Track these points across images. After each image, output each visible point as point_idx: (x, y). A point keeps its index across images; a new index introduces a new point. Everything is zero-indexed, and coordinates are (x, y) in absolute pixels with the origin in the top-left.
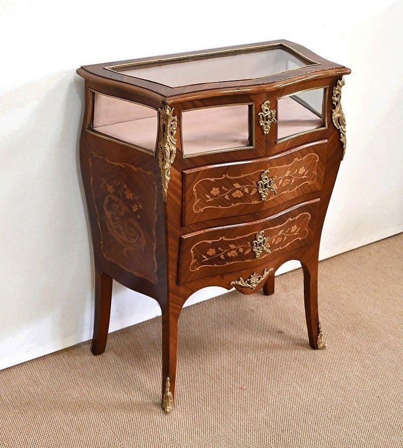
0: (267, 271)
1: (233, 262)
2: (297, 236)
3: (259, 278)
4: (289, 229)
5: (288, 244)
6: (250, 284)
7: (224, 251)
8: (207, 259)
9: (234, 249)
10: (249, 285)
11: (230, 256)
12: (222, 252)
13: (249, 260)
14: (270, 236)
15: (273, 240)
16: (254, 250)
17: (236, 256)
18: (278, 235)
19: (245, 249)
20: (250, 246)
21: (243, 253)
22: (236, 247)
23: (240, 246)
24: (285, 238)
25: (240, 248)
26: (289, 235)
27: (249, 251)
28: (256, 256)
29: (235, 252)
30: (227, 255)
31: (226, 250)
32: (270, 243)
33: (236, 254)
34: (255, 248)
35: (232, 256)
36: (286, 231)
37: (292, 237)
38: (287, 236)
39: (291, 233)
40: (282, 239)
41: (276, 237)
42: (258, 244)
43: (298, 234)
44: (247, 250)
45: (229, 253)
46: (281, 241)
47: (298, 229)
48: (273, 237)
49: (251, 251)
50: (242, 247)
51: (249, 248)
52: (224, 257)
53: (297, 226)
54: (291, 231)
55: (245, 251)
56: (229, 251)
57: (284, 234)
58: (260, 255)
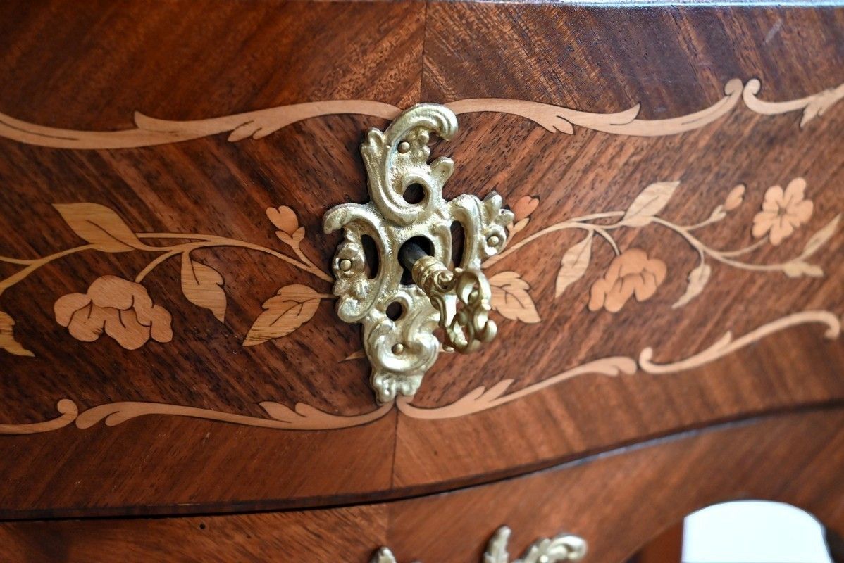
0: (516, 551)
1: (131, 410)
2: (806, 292)
4: (735, 197)
5: (724, 346)
9: (125, 266)
11: (84, 331)
13: (309, 417)
14: (528, 205)
15: (564, 250)
16: (350, 309)
17: (151, 339)
18: (621, 219)
19: (251, 280)
20: (304, 259)
21: (235, 320)
22: (142, 240)
23: (191, 240)
24: (696, 273)
25: (192, 257)
26: (735, 259)
27: (291, 315)
28: (379, 381)
29: (143, 300)
30: (51, 318)
31: (36, 264)
32: (532, 276)
33: (151, 326)
34: (363, 284)
35: (103, 334)
36: (708, 211)
37: (761, 288)
38: (714, 263)
39: (753, 239)
40: (668, 281)
41: (599, 229)
42: (388, 250)
43: (814, 279)
44: (275, 294)
45: (70, 292)
46: (657, 294)
47: (826, 233)
48: (573, 223)
49: (316, 314)
50: (210, 259)
51: (289, 283)
52: (17, 333)
53: (811, 194)
54: (758, 231)
55: (249, 307)
56: (74, 273)
57: (683, 230)
58: (417, 380)
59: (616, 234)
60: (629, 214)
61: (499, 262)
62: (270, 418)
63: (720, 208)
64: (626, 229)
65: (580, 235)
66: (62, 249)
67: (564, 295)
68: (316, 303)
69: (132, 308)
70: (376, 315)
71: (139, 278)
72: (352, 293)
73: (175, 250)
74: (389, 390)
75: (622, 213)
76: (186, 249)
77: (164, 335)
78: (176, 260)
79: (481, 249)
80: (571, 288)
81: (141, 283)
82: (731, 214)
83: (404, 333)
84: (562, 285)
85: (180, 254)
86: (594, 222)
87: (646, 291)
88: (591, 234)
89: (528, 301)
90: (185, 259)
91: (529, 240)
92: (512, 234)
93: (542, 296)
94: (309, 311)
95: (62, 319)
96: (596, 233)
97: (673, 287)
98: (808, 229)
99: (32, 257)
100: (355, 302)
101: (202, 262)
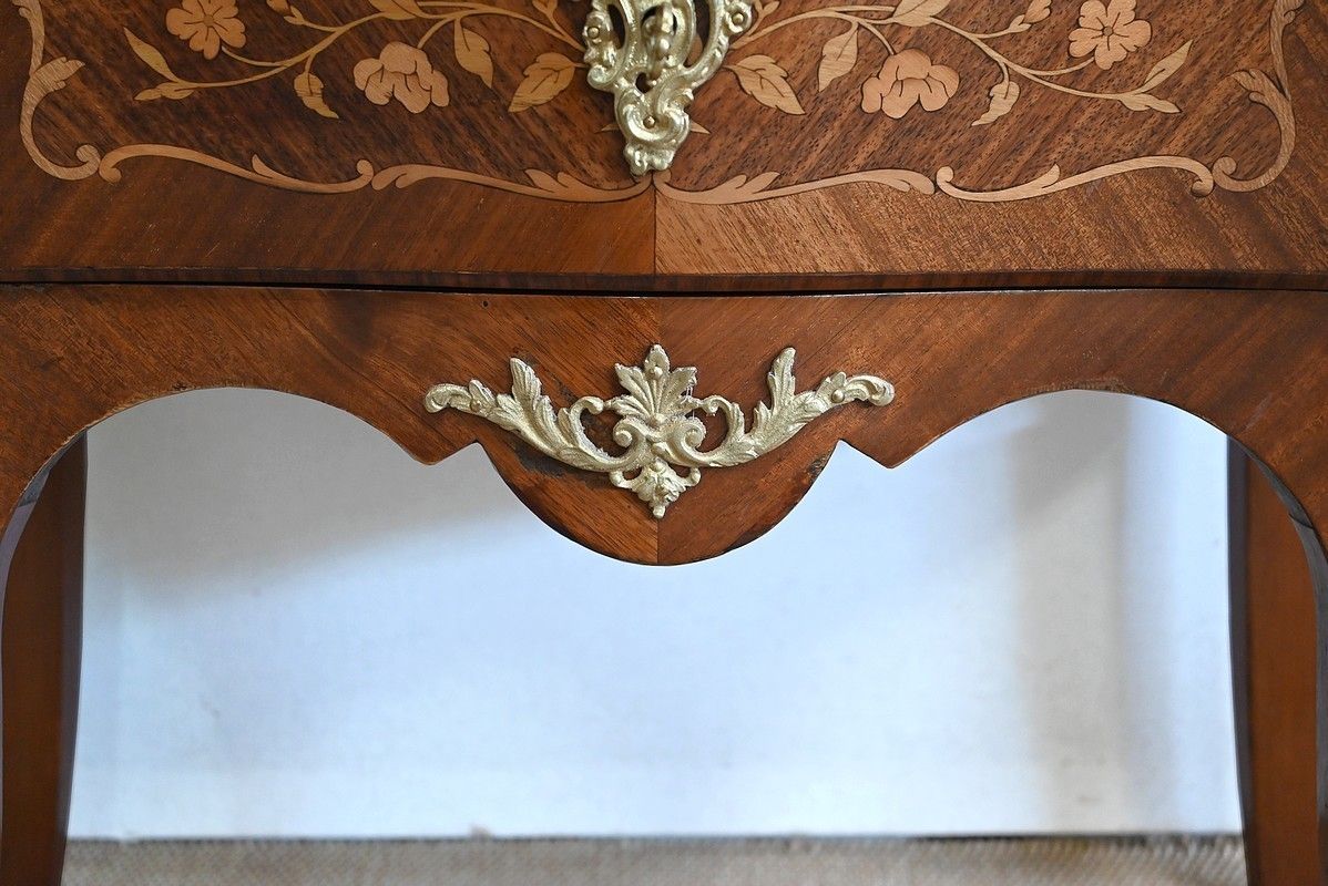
0: (808, 380)
1: (416, 173)
2: (1157, 133)
3: (718, 430)
4: (1039, 7)
5: (1048, 182)
6: (617, 450)
7: (316, 37)
8: (176, 89)
9: (409, 33)
10: (602, 458)
11: (377, 95)
12: (302, 39)
13: (567, 187)
15: (824, 41)
16: (599, 76)
17: (431, 103)
18: (891, 15)
19: (513, 47)
20: (558, 28)
21: (501, 87)
22: (421, 8)
23: (461, 8)
24: (999, 90)
25: (463, 25)
26: (1050, 79)
27: (549, 83)
28: (630, 151)
29: (424, 64)
30: (352, 81)
31: (339, 31)
32: (790, 63)
33: (431, 91)
34: (610, 52)
35: (393, 98)
36: (1004, 20)
37: (1093, 119)
38: (1022, 81)
39: (1072, 60)
40: (961, 93)
41: (864, 22)
42: (630, 19)
43: (1166, 116)
44: (534, 62)
45: (366, 58)
46: (949, 106)
47: (1175, 61)
48: (831, 13)
49: (572, 82)
50: (477, 25)
51: (547, 51)
52: (325, 95)
53: (1144, 14)
54: (1078, 49)
55: (513, 73)
56: (368, 40)
57: (973, 37)
58: (670, 155)
59: (886, 30)
60: (899, 11)
61: (749, 43)
62: (535, 186)
63: (1021, 18)
64: (899, 28)
65: (840, 27)
66: (360, 18)
67: (829, 88)
68: (571, 71)
69: (415, 73)
70: (624, 83)
71: (420, 45)
72: (600, 60)
73: (448, 17)
74: (640, 161)
75: (892, 9)
76: (458, 16)
77: (442, 100)
78: (450, 26)
79: (725, 26)
80: (837, 82)
81: (422, 49)
82: (1037, 26)
83: (654, 106)
84: (825, 79)
85: (453, 22)
86: (857, 14)
87: (935, 101)
88: (855, 27)
89: (786, 89)
90: (457, 26)
91: (780, 24)
92: (762, 16)
93: (804, 87)
94: (565, 80)
95: (360, 84)
96: (860, 26)
97: (970, 100)
98: (1146, 55)
99: (336, 25)
100: (603, 69)
101: (471, 29)
